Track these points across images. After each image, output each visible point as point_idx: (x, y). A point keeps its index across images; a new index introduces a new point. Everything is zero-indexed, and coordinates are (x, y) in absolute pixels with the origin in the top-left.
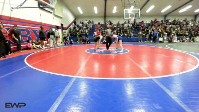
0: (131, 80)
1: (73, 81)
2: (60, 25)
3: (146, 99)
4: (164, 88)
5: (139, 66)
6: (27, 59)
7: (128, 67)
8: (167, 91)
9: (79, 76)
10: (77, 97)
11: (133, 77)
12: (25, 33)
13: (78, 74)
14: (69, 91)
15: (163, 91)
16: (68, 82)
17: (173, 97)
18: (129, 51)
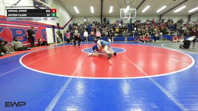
0: (128, 80)
1: (69, 81)
2: (56, 25)
3: (142, 98)
4: (160, 87)
5: (135, 65)
6: (22, 60)
7: (124, 66)
8: (163, 90)
9: (75, 75)
10: (73, 98)
11: (130, 76)
12: (20, 32)
13: (74, 74)
14: (65, 91)
15: (159, 90)
16: (64, 83)
17: (169, 96)
18: (125, 50)
